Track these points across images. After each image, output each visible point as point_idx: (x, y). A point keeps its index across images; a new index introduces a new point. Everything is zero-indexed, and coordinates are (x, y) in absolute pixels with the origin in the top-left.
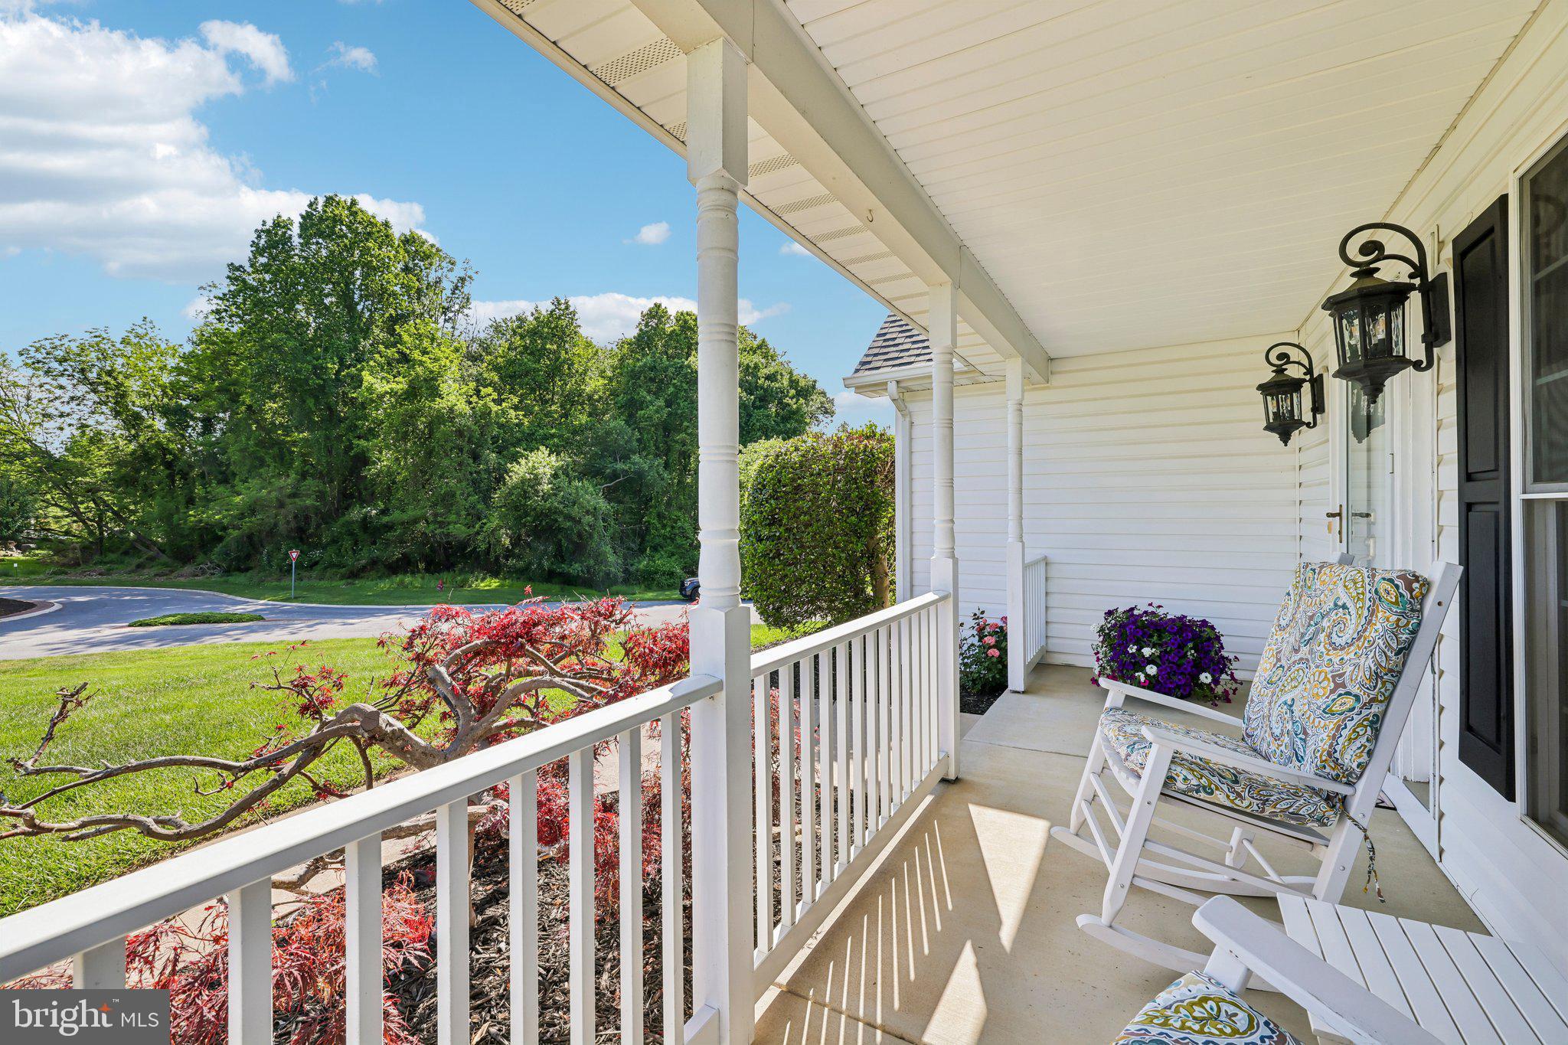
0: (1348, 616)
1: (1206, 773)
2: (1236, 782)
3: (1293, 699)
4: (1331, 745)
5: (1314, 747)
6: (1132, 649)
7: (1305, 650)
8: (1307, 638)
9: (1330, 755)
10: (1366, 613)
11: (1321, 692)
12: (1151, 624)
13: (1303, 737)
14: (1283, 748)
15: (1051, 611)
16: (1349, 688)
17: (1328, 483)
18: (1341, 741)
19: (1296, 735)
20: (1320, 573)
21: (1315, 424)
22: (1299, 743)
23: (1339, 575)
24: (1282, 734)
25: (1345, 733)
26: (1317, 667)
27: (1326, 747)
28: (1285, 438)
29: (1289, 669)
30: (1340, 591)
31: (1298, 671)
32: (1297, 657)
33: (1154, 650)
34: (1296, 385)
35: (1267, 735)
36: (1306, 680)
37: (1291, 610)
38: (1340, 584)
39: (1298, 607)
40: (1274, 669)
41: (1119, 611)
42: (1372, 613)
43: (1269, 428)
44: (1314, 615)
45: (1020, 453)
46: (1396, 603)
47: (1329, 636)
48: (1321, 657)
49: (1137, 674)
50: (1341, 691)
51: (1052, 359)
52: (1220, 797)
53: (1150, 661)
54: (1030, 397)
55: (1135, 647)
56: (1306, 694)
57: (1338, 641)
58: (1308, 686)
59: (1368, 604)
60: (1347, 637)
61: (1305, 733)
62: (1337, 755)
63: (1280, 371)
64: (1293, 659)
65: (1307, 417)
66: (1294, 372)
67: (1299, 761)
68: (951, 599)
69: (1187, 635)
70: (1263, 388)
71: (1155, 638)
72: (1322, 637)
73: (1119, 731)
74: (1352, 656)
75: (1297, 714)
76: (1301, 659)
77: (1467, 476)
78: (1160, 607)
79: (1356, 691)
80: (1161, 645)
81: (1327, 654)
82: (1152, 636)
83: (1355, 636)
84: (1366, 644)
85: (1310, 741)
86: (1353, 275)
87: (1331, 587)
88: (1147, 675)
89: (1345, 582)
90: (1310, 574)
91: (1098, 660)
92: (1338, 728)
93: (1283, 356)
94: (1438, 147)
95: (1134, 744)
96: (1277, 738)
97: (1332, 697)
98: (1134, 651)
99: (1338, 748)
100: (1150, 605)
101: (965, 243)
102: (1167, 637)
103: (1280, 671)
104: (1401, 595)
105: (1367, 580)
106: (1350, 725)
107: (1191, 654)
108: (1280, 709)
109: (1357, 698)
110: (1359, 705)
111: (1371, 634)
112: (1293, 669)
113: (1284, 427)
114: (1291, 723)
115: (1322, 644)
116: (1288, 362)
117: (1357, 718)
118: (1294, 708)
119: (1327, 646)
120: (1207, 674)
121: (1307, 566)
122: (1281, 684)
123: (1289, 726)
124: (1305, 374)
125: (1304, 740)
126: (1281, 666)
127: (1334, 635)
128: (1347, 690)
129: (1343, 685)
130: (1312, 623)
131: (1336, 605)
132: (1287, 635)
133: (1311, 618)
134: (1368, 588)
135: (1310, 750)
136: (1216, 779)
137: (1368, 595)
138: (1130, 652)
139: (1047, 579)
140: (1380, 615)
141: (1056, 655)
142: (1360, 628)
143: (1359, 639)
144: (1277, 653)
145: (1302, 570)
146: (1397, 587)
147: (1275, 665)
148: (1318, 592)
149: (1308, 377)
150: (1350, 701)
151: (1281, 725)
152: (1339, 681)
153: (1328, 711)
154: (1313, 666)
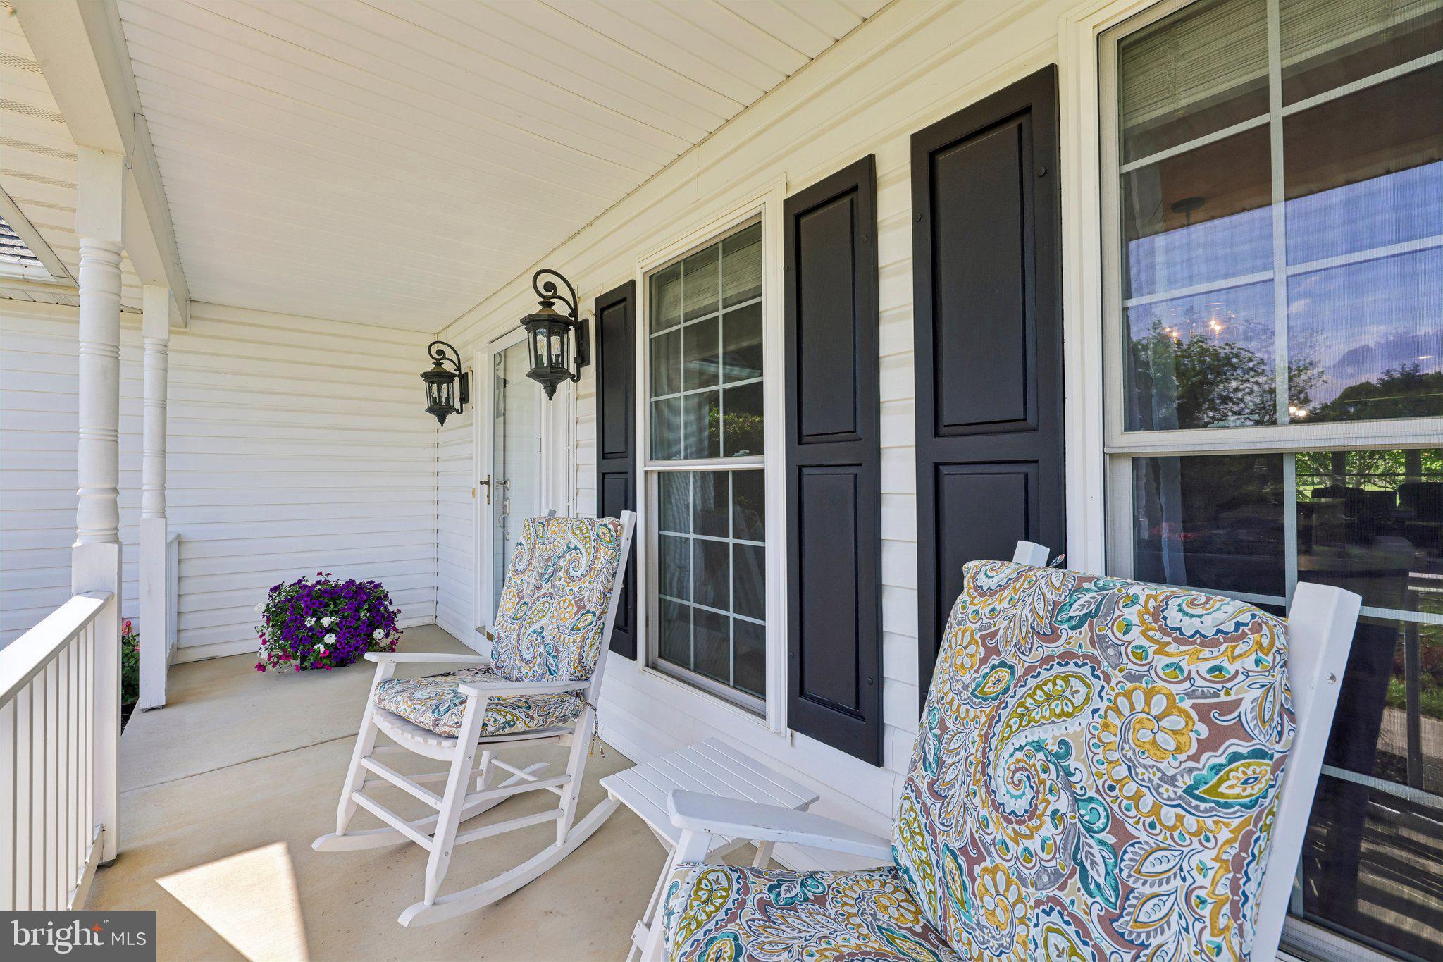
0: (580, 555)
1: (509, 709)
2: (529, 707)
3: (542, 627)
4: (580, 654)
5: (567, 659)
6: (310, 622)
7: (547, 587)
8: (547, 576)
9: (579, 662)
10: (593, 551)
11: (567, 616)
12: (324, 592)
13: (555, 654)
14: (536, 669)
15: (184, 600)
16: (589, 608)
17: (472, 458)
18: (585, 649)
19: (549, 654)
20: (548, 525)
21: (462, 412)
22: (552, 661)
23: (566, 525)
24: (534, 657)
25: (588, 642)
26: (561, 597)
27: (577, 656)
28: (442, 420)
29: (534, 603)
30: (571, 537)
31: (543, 604)
32: (541, 592)
33: (333, 618)
34: (449, 378)
35: (517, 662)
36: (552, 609)
37: (526, 557)
38: (569, 532)
39: (533, 553)
40: (518, 607)
41: (285, 585)
42: (597, 550)
43: (430, 410)
44: (550, 558)
45: (164, 407)
46: (610, 542)
47: (567, 572)
48: (563, 589)
49: (316, 647)
50: (583, 611)
51: (191, 301)
52: (520, 726)
53: (329, 630)
54: (176, 342)
55: (314, 619)
56: (554, 620)
57: (575, 575)
58: (555, 614)
59: (593, 544)
60: (581, 571)
61: (557, 650)
62: (584, 660)
63: (438, 364)
64: (536, 596)
65: (457, 405)
66: (448, 367)
67: (552, 674)
68: (116, 599)
69: (362, 598)
70: (426, 376)
71: (332, 606)
72: (561, 574)
73: (411, 700)
74: (587, 584)
75: (547, 638)
76: (545, 594)
77: (603, 455)
78: (328, 574)
79: (593, 609)
80: (337, 613)
81: (568, 586)
82: (329, 606)
83: (588, 568)
84: (596, 574)
85: (563, 656)
86: (540, 303)
87: (562, 535)
88: (326, 645)
89: (573, 530)
90: (540, 527)
91: (264, 642)
92: (584, 640)
93: (440, 352)
94: (578, 233)
95: (437, 707)
96: (527, 662)
97: (577, 617)
98: (313, 623)
99: (584, 655)
100: (320, 574)
101: (145, 112)
102: (343, 603)
103: (525, 607)
104: (612, 535)
105: (590, 527)
106: (591, 635)
107: (364, 615)
108: (529, 637)
109: (594, 613)
110: (596, 619)
111: (598, 566)
112: (538, 603)
113: (440, 410)
114: (542, 647)
115: (562, 579)
116: (444, 358)
117: (594, 628)
118: (544, 634)
119: (567, 580)
120: (377, 631)
121: (534, 521)
122: (527, 618)
123: (542, 649)
124: (455, 370)
125: (556, 657)
126: (525, 603)
127: (571, 571)
128: (587, 610)
129: (584, 607)
130: (550, 564)
131: (569, 548)
132: (526, 577)
133: (548, 560)
134: (591, 532)
135: (563, 665)
136: (516, 712)
137: (593, 538)
138: (308, 625)
139: (180, 561)
140: (602, 551)
141: (189, 651)
142: (590, 563)
143: (591, 570)
144: (518, 594)
145: (531, 524)
146: (610, 530)
147: (517, 604)
148: (551, 540)
149: (457, 373)
150: (590, 617)
151: (532, 650)
152: (580, 604)
153: (575, 629)
154: (557, 597)
